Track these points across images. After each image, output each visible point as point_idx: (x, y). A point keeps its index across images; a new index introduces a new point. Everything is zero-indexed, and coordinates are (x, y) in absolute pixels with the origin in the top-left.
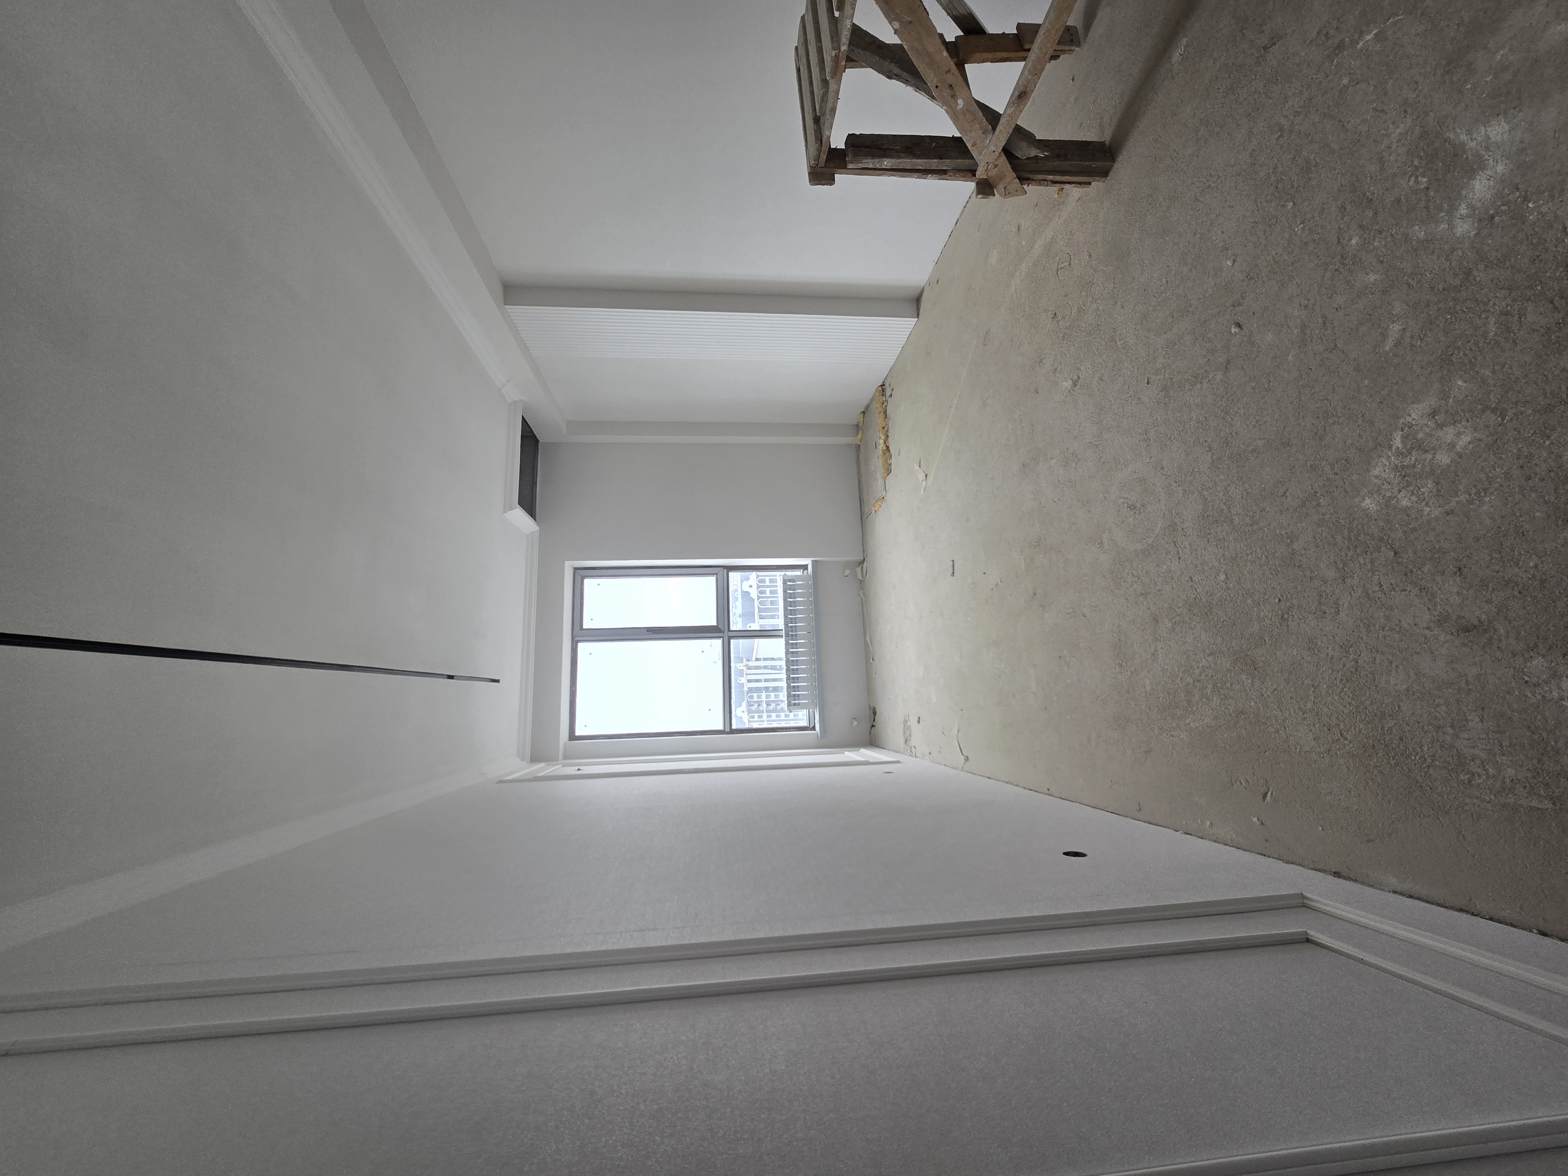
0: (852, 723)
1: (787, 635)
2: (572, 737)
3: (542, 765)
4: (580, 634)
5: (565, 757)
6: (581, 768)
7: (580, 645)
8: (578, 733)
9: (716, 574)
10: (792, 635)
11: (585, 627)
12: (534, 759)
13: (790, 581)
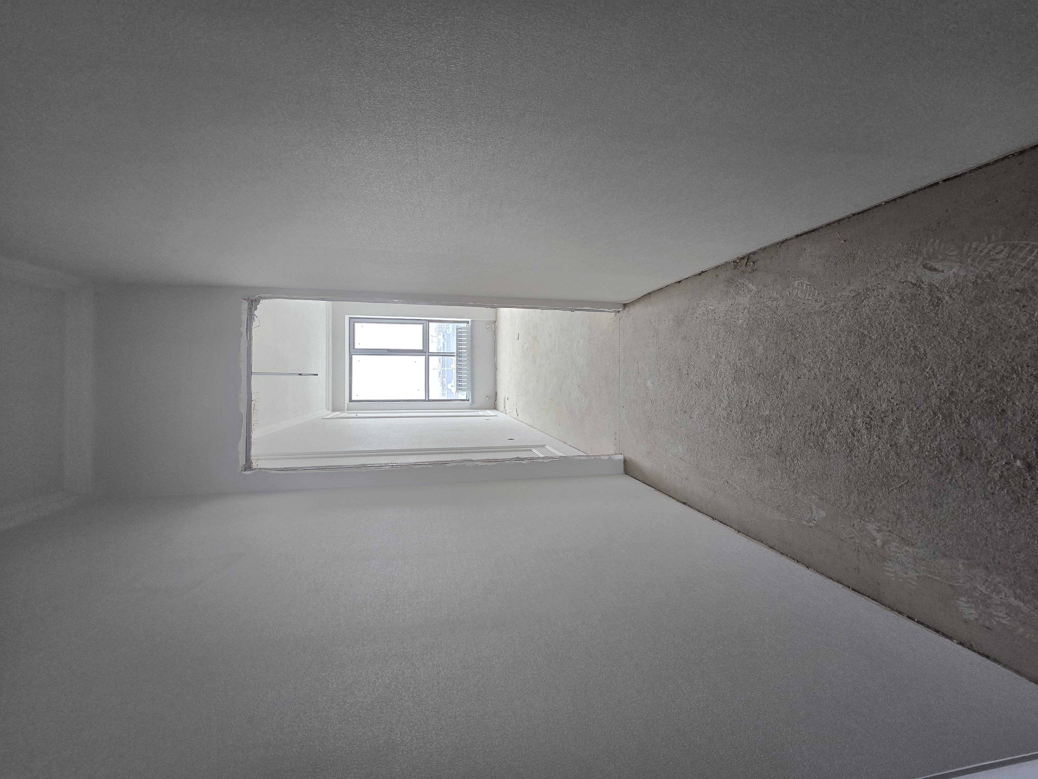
0: (486, 398)
1: (457, 356)
2: (351, 400)
3: (338, 413)
4: (354, 351)
5: (348, 410)
6: (357, 414)
7: (353, 356)
8: (353, 399)
9: (423, 324)
10: (460, 356)
11: (355, 348)
12: (334, 410)
13: (460, 329)
